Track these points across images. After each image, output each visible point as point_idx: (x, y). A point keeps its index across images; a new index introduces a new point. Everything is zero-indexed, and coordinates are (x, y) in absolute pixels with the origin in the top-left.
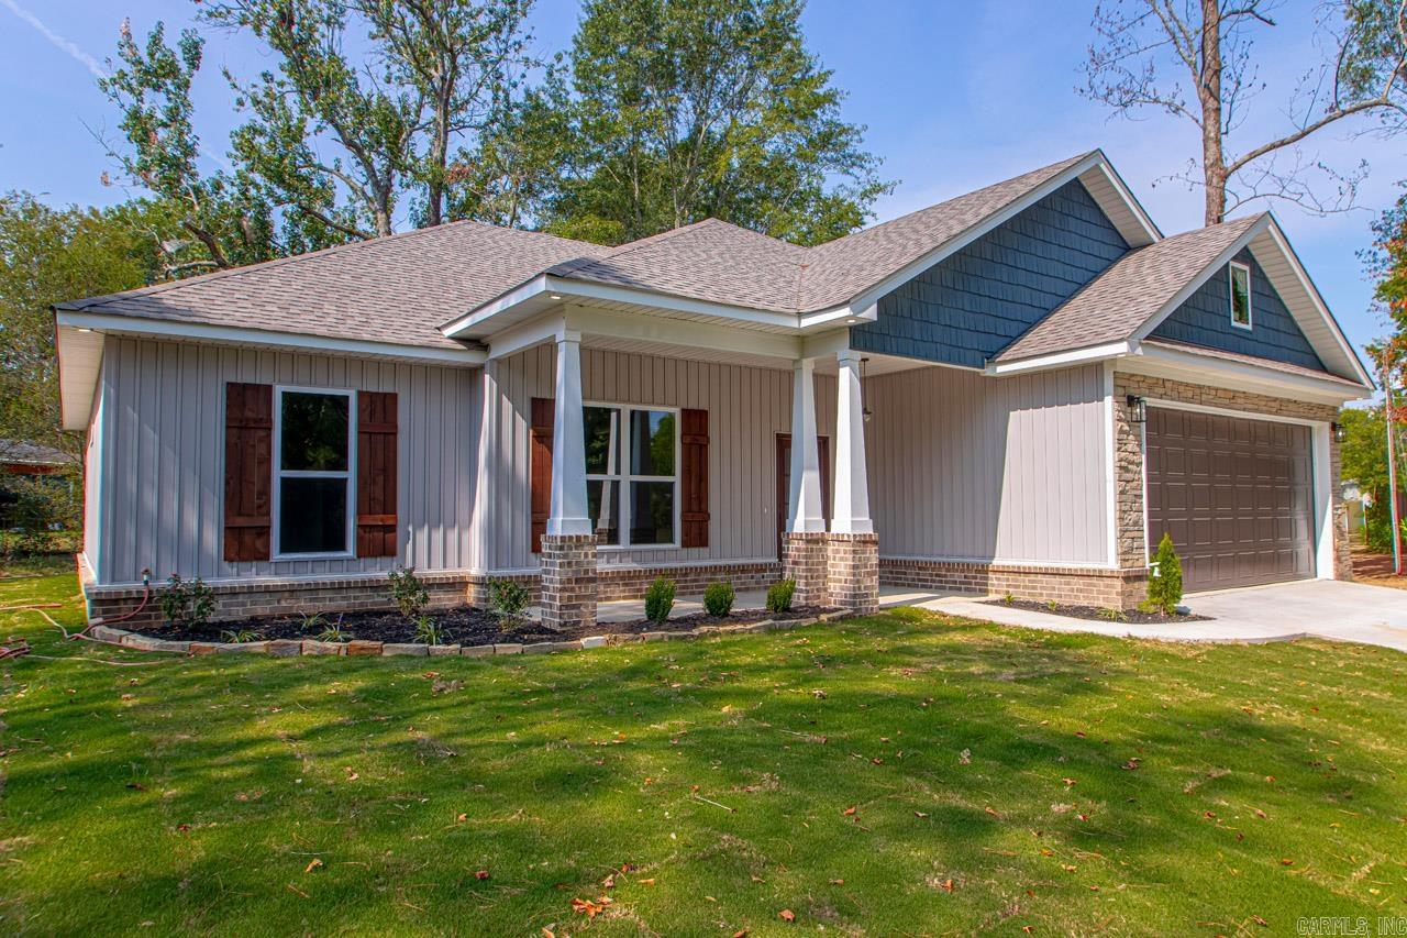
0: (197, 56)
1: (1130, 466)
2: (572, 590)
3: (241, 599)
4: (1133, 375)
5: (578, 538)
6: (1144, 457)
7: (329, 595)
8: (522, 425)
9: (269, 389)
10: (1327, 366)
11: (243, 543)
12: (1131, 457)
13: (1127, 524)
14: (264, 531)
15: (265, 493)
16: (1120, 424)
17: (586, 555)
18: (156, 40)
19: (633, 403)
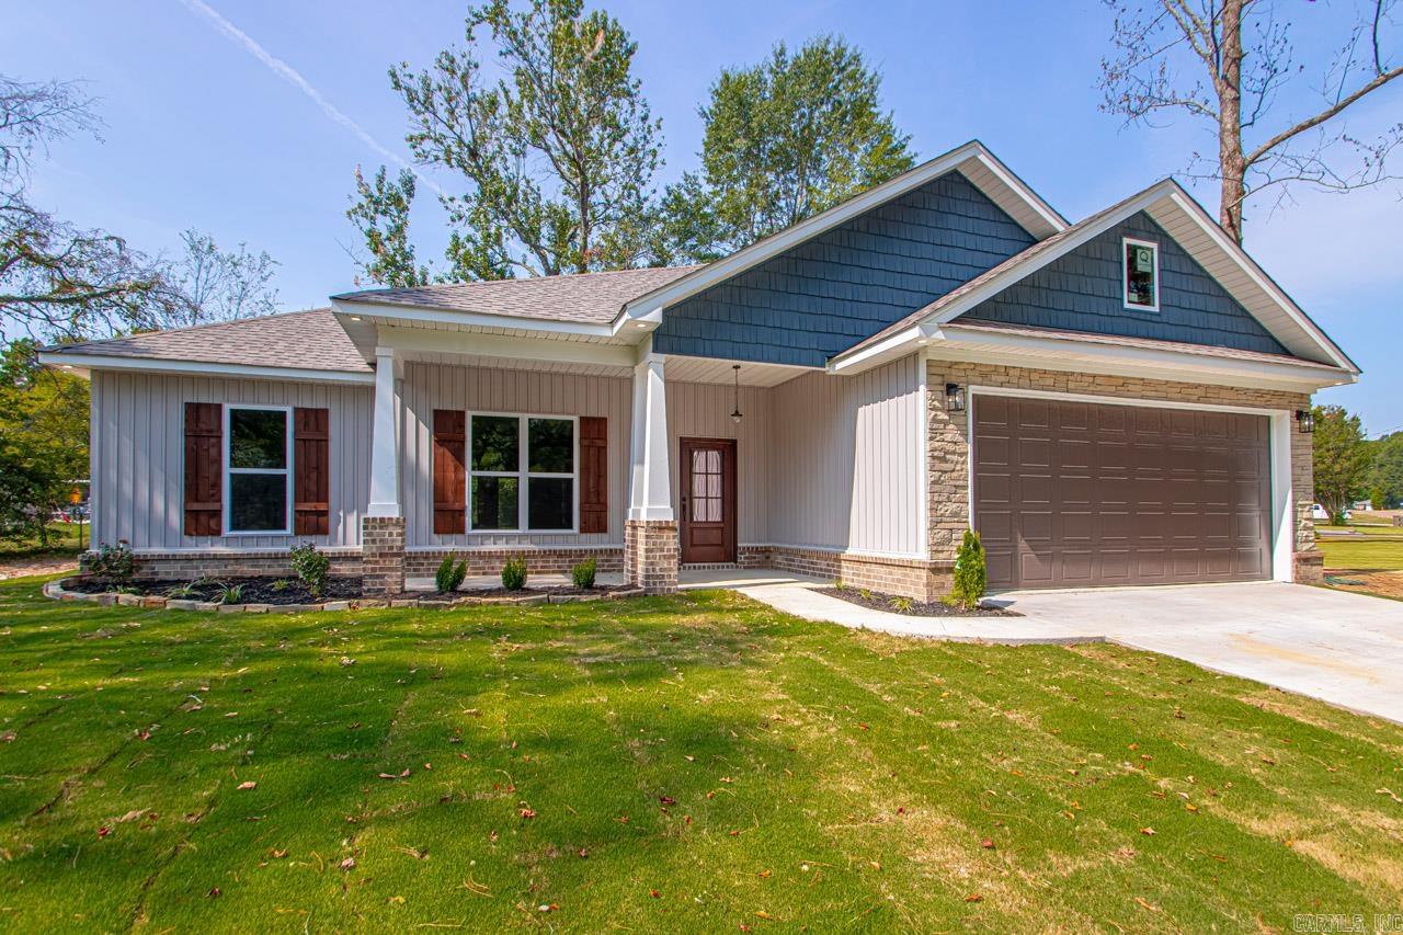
0: (412, 188)
1: (948, 457)
2: (377, 562)
3: (195, 563)
4: (956, 363)
5: (382, 520)
6: (970, 448)
7: (268, 562)
8: (425, 432)
9: (219, 407)
10: (1290, 349)
11: (200, 521)
12: (951, 447)
13: (942, 515)
14: (217, 514)
15: (217, 485)
16: (933, 413)
17: (391, 534)
18: (381, 179)
19: (531, 412)
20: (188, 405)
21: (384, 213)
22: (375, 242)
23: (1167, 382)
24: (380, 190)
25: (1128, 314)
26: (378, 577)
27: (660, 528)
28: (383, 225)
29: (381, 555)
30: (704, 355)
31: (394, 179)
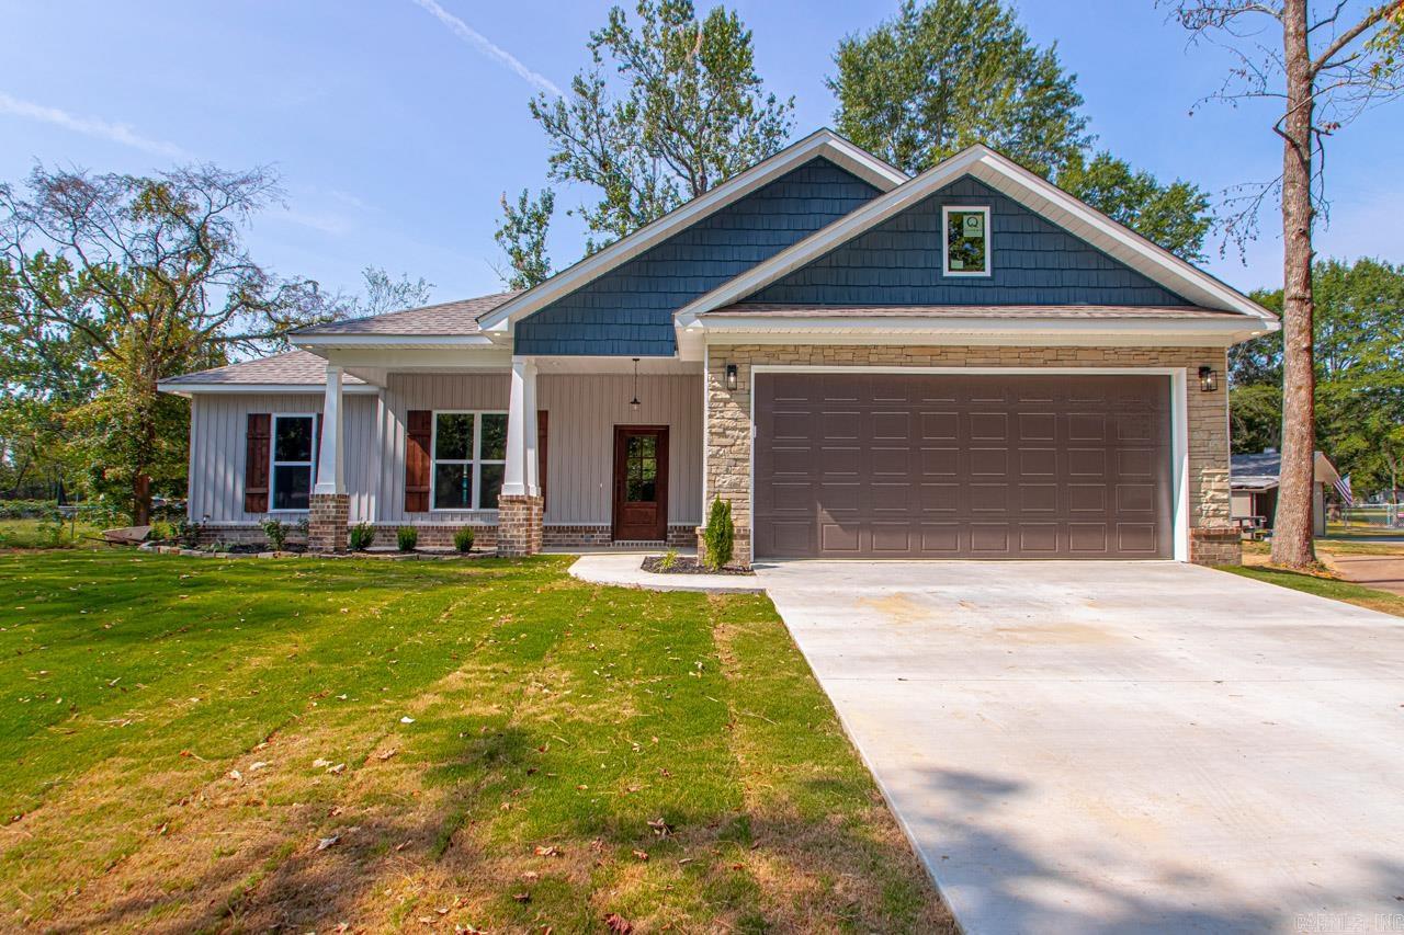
1: (728, 432)
2: (318, 528)
4: (740, 346)
6: (751, 424)
7: (295, 533)
8: (401, 428)
9: (269, 416)
11: (254, 503)
12: (731, 424)
13: (720, 486)
14: (265, 496)
15: (266, 474)
17: (328, 507)
18: (524, 201)
20: (250, 415)
21: (527, 231)
22: (518, 256)
23: (1000, 347)
24: (523, 211)
25: (946, 283)
26: (318, 539)
27: (512, 501)
28: (524, 242)
29: (322, 523)
30: (559, 354)
31: (535, 199)
